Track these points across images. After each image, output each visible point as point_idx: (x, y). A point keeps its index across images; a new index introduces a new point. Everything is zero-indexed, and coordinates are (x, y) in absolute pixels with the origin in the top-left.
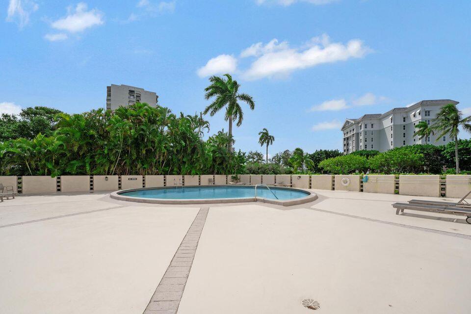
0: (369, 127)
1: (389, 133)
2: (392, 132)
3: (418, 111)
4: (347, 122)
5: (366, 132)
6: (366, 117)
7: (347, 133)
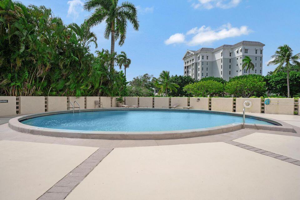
0: (205, 58)
1: (220, 64)
2: (222, 64)
3: (241, 49)
4: (188, 53)
5: (203, 62)
6: (203, 50)
7: (188, 62)
